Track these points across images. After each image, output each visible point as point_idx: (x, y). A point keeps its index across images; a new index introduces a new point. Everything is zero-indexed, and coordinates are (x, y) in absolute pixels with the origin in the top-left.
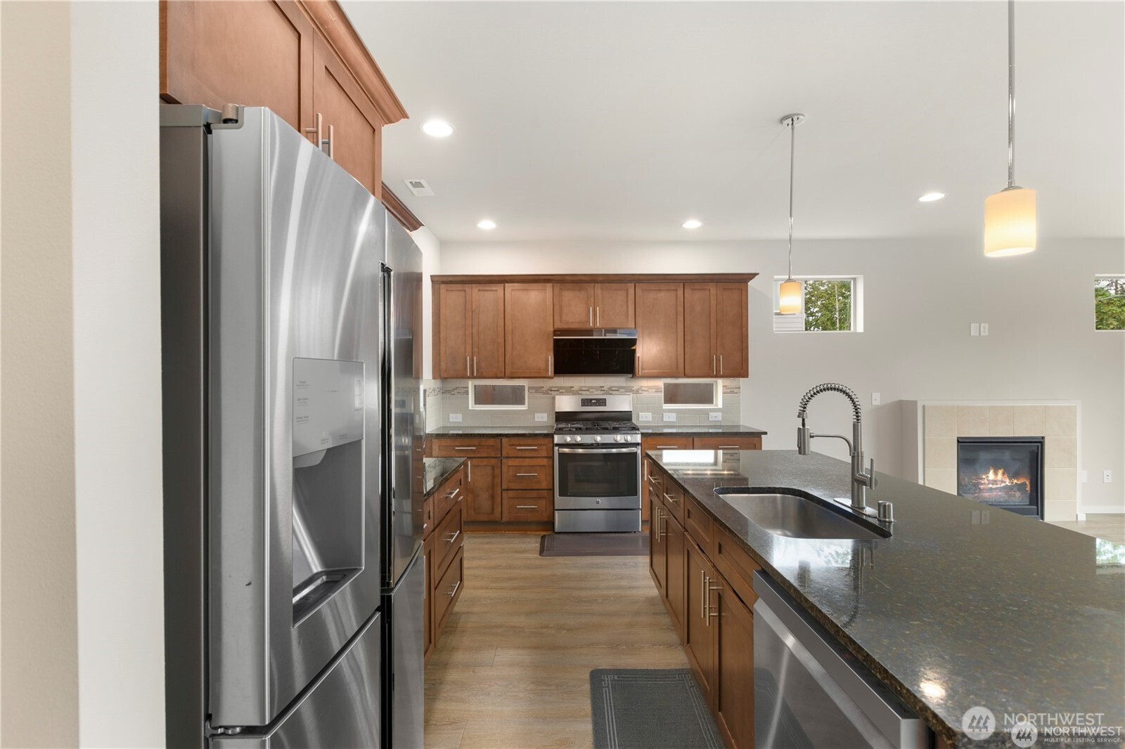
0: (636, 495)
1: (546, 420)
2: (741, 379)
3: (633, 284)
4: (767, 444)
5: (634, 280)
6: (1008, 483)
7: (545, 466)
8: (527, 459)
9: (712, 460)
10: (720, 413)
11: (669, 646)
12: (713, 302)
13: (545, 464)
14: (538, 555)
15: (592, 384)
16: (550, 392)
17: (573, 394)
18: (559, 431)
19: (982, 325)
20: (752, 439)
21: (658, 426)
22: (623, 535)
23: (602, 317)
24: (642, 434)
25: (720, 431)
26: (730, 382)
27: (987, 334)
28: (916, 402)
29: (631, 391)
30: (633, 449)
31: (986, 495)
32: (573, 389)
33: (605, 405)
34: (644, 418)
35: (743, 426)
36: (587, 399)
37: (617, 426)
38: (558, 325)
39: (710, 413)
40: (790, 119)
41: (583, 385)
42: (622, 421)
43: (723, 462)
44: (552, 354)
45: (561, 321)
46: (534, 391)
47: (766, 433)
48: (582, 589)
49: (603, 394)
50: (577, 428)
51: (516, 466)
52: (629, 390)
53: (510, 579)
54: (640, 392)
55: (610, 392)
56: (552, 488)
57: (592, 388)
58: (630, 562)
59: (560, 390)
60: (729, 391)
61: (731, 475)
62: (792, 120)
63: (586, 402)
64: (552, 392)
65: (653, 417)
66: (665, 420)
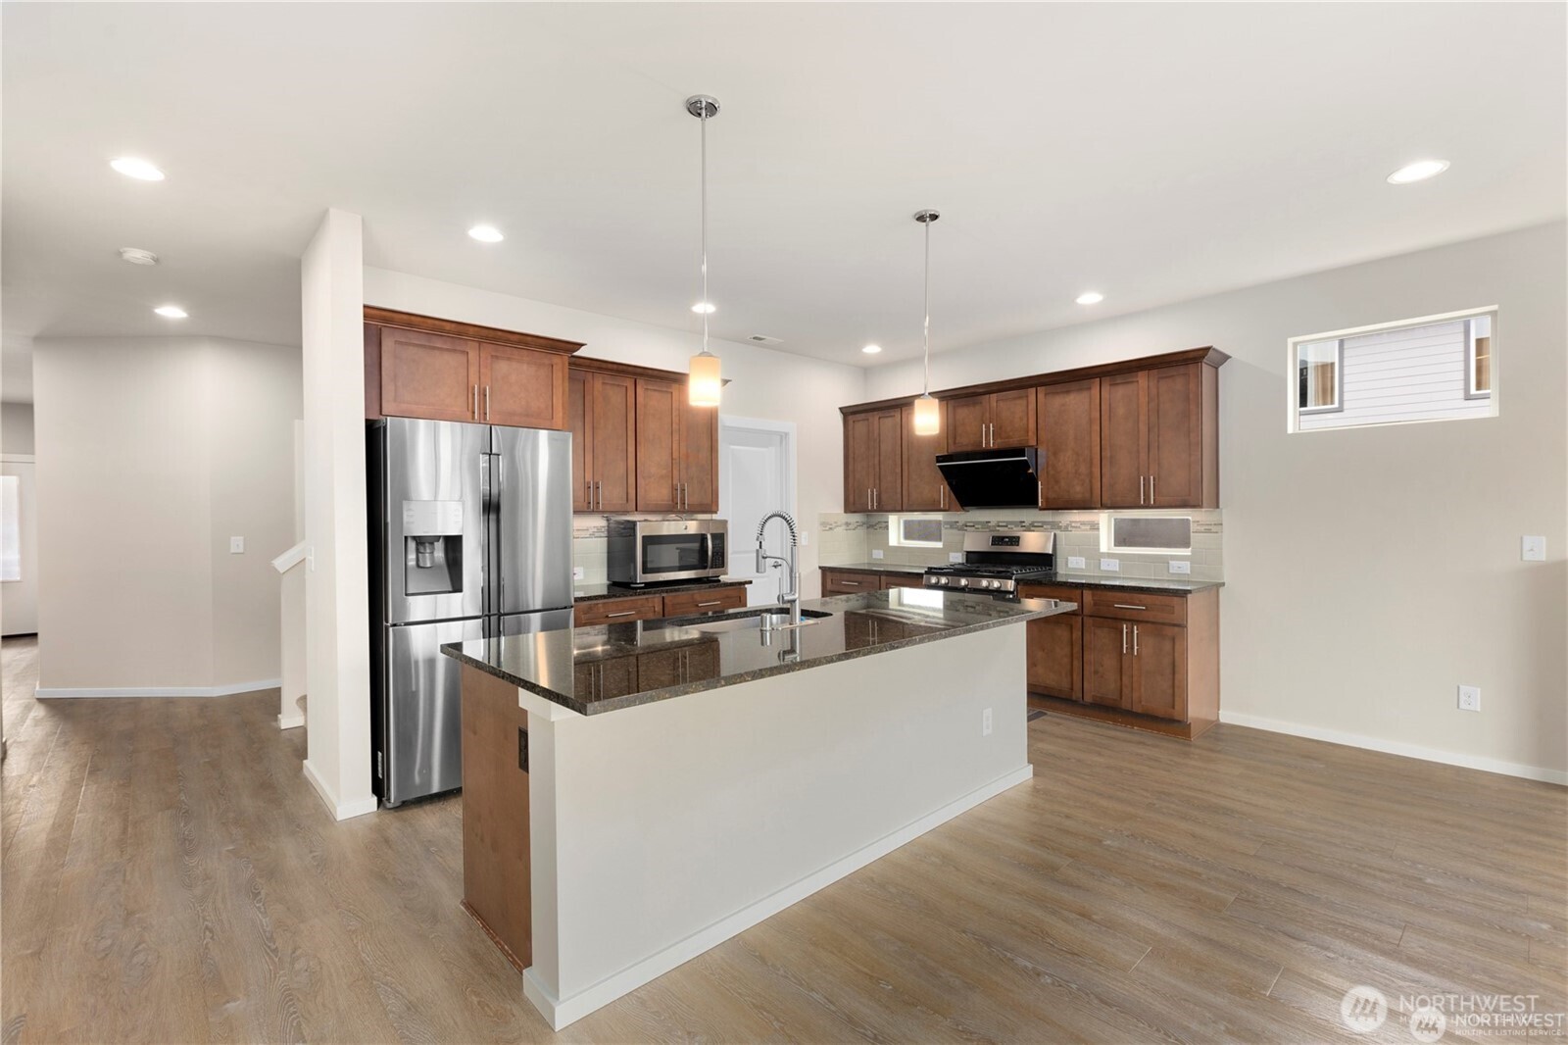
1: (961, 561)
5: (1034, 384)
10: (1188, 563)
12: (1143, 400)
15: (1011, 519)
17: (990, 531)
20: (1170, 599)
21: (1094, 576)
23: (997, 435)
26: (1204, 515)
29: (1059, 527)
33: (1018, 545)
34: (1075, 565)
36: (997, 537)
38: (952, 449)
39: (1171, 562)
41: (1000, 520)
44: (945, 483)
45: (955, 443)
46: (949, 526)
49: (1021, 531)
52: (1055, 526)
54: (1071, 529)
55: (1032, 528)
60: (1203, 528)
63: (997, 541)
64: (960, 528)
65: (1086, 564)
66: (1102, 568)
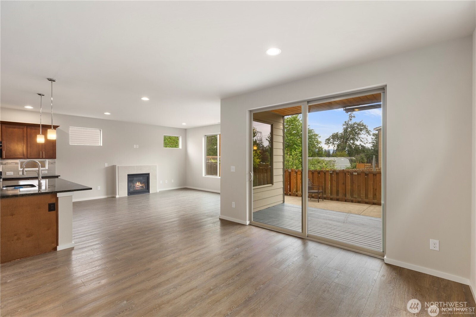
2: (53, 159)
6: (141, 186)
10: (47, 170)
19: (137, 145)
27: (138, 148)
28: (116, 165)
29: (2, 164)
34: (9, 174)
39: (43, 171)
47: (60, 176)
54: (7, 164)
65: (14, 173)
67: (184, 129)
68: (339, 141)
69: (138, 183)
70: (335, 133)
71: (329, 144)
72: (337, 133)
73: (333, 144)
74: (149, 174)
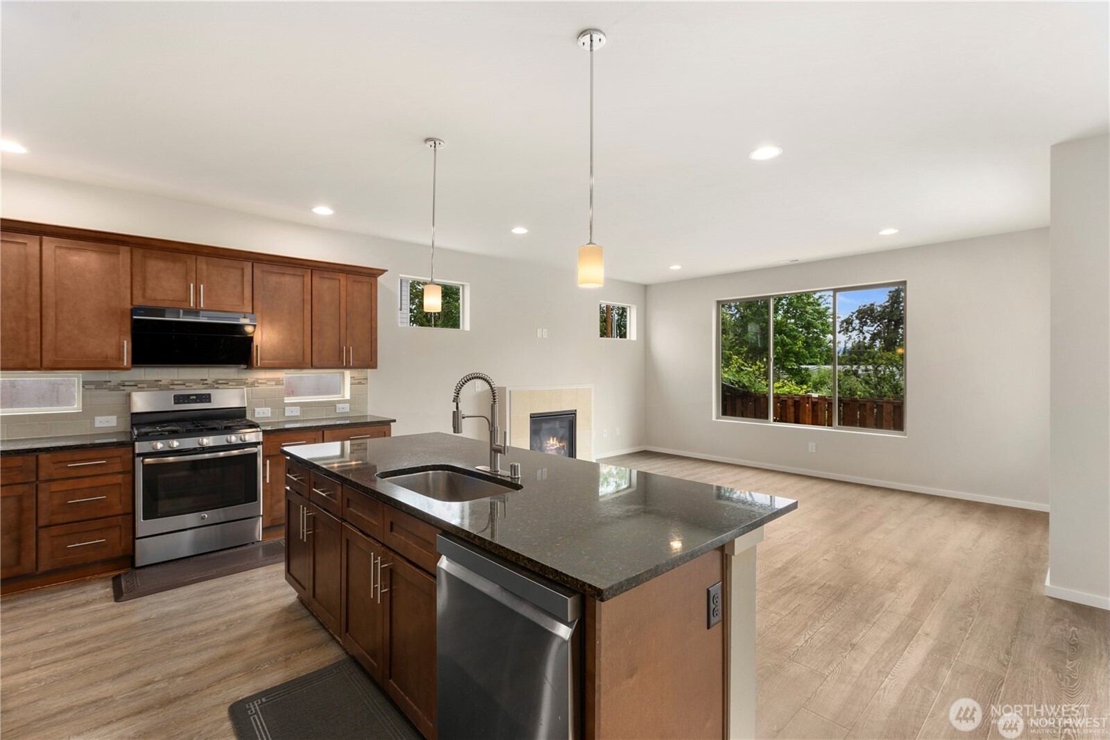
0: (256, 500)
1: (115, 425)
2: (368, 370)
3: (250, 264)
4: (396, 430)
5: (252, 259)
6: (558, 446)
7: (120, 484)
8: (86, 479)
9: (338, 452)
10: (348, 405)
11: (318, 646)
12: (343, 293)
13: (120, 481)
14: (113, 603)
15: (190, 377)
16: (122, 388)
17: (161, 390)
18: (144, 437)
19: (544, 330)
20: (382, 427)
21: (278, 422)
22: (238, 549)
23: (207, 296)
24: (264, 432)
25: (348, 422)
26: (358, 373)
27: (546, 336)
28: (506, 388)
29: (245, 384)
30: (253, 450)
31: (550, 453)
32: (160, 383)
33: (210, 401)
34: (262, 413)
35: (370, 416)
36: (181, 395)
37: (230, 425)
38: (139, 301)
39: (337, 405)
40: (432, 140)
41: (176, 377)
42: (235, 418)
43: (351, 453)
44: (129, 339)
45: (144, 296)
46: (93, 387)
47: (394, 421)
48: (195, 622)
49: (205, 389)
50: (169, 431)
51: (67, 490)
52: (240, 383)
53: (69, 645)
54: (256, 385)
55: (216, 386)
56: (131, 511)
57: (190, 381)
58: (253, 577)
59: (137, 386)
60: (356, 382)
61: (360, 464)
62: (435, 143)
63: (179, 399)
64: (125, 388)
65: (272, 412)
66: (286, 415)
67: (640, 285)
68: (876, 325)
69: (551, 439)
70: (864, 306)
71: (849, 334)
72: (872, 305)
73: (861, 332)
74: (573, 414)
